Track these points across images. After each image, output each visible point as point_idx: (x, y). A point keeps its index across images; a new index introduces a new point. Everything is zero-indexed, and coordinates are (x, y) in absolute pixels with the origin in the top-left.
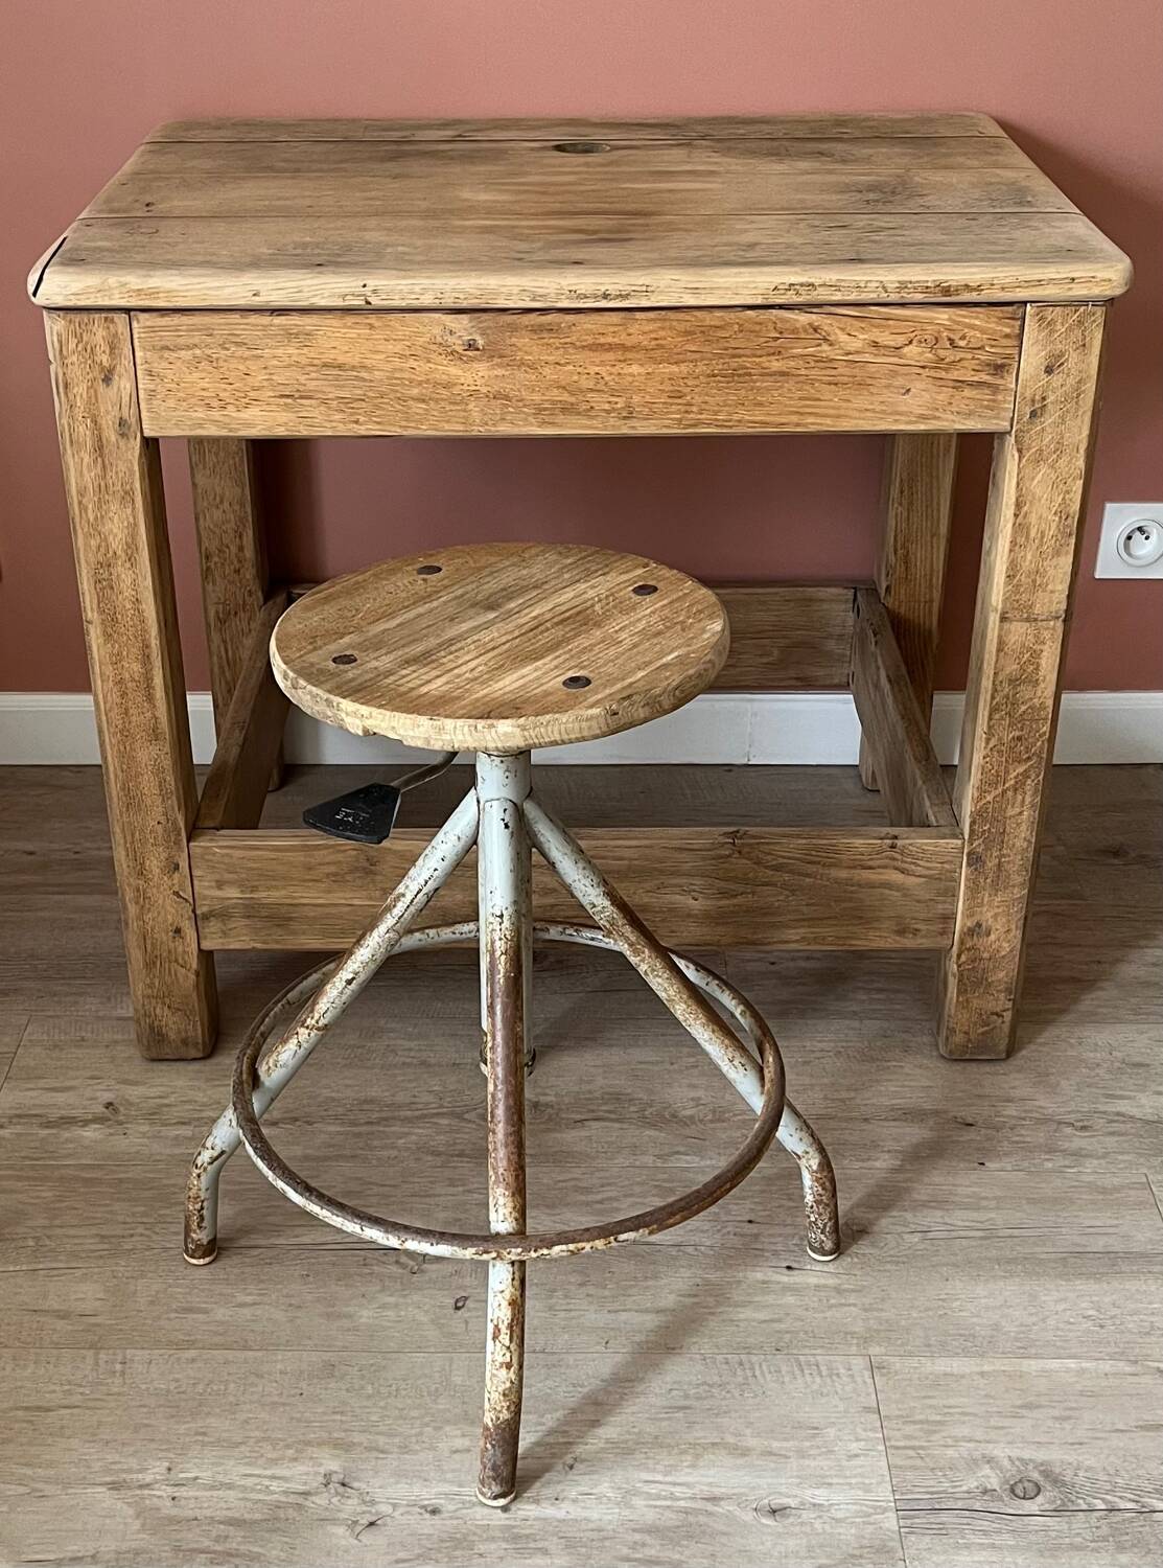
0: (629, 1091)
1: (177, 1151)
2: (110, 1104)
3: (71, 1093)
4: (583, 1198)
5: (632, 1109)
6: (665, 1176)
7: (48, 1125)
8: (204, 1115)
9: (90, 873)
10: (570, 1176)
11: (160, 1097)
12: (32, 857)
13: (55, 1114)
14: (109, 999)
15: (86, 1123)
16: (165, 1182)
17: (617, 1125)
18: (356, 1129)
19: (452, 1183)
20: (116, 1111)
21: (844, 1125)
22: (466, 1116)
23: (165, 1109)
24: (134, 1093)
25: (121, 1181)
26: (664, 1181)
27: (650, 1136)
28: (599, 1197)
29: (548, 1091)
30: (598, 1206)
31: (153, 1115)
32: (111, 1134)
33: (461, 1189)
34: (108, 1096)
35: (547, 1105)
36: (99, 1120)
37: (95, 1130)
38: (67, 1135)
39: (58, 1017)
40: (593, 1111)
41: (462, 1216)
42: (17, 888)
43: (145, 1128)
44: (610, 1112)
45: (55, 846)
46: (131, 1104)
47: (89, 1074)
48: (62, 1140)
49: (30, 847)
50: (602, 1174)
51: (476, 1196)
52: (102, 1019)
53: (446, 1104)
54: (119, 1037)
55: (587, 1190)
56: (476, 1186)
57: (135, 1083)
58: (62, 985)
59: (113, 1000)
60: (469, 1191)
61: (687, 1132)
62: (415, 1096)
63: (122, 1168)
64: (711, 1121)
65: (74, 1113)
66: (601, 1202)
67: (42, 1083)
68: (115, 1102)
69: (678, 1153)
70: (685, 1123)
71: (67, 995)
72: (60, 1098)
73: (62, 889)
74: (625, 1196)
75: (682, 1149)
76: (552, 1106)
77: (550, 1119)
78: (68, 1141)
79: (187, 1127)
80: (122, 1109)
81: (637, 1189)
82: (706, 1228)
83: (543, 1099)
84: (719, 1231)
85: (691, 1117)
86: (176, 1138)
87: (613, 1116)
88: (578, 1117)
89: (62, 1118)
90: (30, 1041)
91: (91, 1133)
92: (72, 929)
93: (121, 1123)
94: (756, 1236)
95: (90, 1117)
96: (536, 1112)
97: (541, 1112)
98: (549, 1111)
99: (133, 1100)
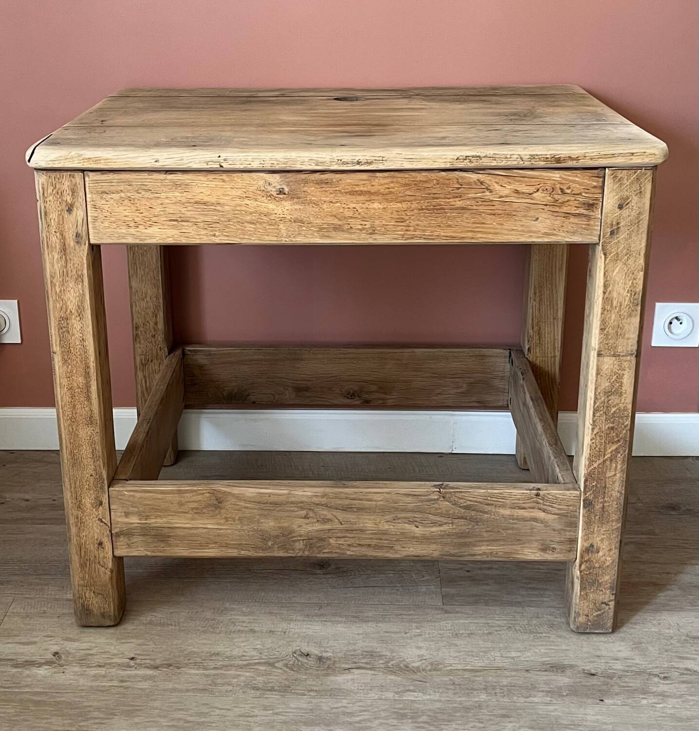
0: (378, 651)
3: (33, 646)
4: (348, 719)
5: (381, 662)
6: (401, 706)
7: (17, 666)
9: (60, 512)
10: (340, 705)
11: (87, 649)
13: (20, 659)
15: (40, 665)
16: (86, 704)
17: (372, 672)
19: (266, 708)
20: (60, 658)
22: (276, 665)
23: (90, 657)
24: (73, 647)
25: (59, 703)
26: (400, 709)
27: (392, 679)
28: (358, 719)
29: (328, 650)
31: (83, 661)
32: (55, 672)
33: (271, 712)
34: (55, 649)
35: (327, 658)
36: (49, 663)
37: (45, 669)
38: (27, 672)
39: (31, 599)
40: (356, 663)
43: (77, 669)
44: (367, 663)
46: (70, 654)
47: (46, 634)
48: (24, 675)
50: (361, 704)
51: (280, 717)
53: (264, 657)
55: (351, 714)
56: (280, 710)
57: (73, 640)
60: (276, 714)
61: (415, 677)
62: (245, 652)
65: (33, 659)
66: (359, 722)
67: (16, 639)
69: (409, 690)
70: (414, 671)
72: (26, 649)
73: (43, 522)
74: (376, 718)
75: (412, 688)
76: (331, 660)
77: (329, 668)
78: (28, 676)
80: (63, 656)
81: (383, 714)
83: (324, 655)
85: (418, 667)
86: (95, 675)
87: (368, 667)
88: (347, 666)
89: (25, 662)
90: (13, 613)
91: (42, 672)
92: (46, 545)
93: (61, 665)
95: (43, 661)
96: (320, 663)
97: (324, 663)
98: (328, 662)
99: (71, 651)
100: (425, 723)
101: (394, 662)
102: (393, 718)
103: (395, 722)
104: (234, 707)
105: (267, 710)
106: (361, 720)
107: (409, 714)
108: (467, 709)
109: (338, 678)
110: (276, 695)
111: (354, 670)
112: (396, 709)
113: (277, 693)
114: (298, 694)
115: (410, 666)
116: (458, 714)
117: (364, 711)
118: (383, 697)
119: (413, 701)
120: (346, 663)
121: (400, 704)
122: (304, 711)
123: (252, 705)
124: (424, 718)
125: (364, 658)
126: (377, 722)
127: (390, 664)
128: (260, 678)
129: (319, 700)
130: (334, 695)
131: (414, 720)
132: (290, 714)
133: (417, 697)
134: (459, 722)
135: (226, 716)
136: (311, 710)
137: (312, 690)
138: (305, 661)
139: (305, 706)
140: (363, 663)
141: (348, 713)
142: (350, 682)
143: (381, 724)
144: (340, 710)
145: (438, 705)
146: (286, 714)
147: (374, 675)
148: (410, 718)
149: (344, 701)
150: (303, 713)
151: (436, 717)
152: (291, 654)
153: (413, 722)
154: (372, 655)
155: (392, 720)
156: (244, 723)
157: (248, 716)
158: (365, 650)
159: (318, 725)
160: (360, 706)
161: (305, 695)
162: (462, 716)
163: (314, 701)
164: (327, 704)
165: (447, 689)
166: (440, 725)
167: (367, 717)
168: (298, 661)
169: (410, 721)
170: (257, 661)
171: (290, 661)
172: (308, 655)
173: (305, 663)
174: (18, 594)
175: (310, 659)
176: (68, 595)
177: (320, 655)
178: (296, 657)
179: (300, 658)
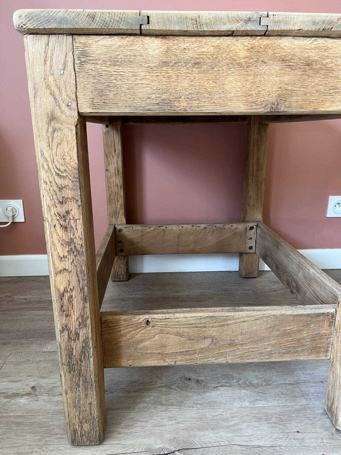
0: (231, 374)
1: (57, 408)
2: (34, 387)
3: (20, 383)
4: (226, 424)
5: (234, 381)
6: (256, 411)
7: (7, 397)
9: (43, 304)
10: (217, 413)
11: (54, 383)
12: (26, 300)
13: (10, 392)
14: (41, 345)
15: (22, 396)
16: (50, 423)
17: (231, 388)
18: (129, 395)
19: (170, 419)
20: (35, 390)
22: (172, 387)
23: (55, 388)
24: (43, 382)
25: (32, 423)
26: (256, 414)
27: (244, 393)
28: (232, 423)
29: (201, 375)
30: (233, 428)
32: (32, 401)
33: (174, 422)
34: (33, 384)
35: (202, 381)
36: (29, 394)
37: (25, 399)
38: (14, 401)
39: (21, 352)
40: (220, 383)
41: (177, 436)
42: (18, 309)
43: (46, 398)
44: (226, 382)
45: (34, 297)
46: (41, 386)
47: (28, 374)
48: (11, 403)
49: (26, 297)
50: (230, 412)
51: (181, 425)
52: (36, 352)
53: (163, 382)
54: (42, 359)
55: (226, 420)
56: (180, 420)
57: (45, 378)
58: (26, 340)
60: (178, 423)
61: (258, 390)
62: (151, 379)
63: (33, 417)
64: (266, 386)
65: (18, 391)
66: (233, 426)
67: (9, 379)
68: (36, 386)
69: (257, 400)
70: (256, 386)
71: (26, 344)
72: (15, 385)
73: (32, 309)
74: (243, 422)
75: (259, 398)
76: (204, 381)
77: (204, 387)
78: (14, 404)
80: (38, 389)
81: (247, 418)
82: (281, 437)
83: (200, 378)
84: (287, 438)
85: (257, 384)
87: (227, 385)
89: (13, 394)
90: (9, 362)
91: (23, 401)
92: (34, 321)
93: (36, 396)
94: (303, 439)
95: (25, 393)
96: (198, 384)
97: (201, 384)
98: (203, 383)
99: (43, 385)
100: (275, 423)
101: (242, 381)
102: (255, 421)
103: (256, 424)
104: (149, 419)
105: (172, 420)
106: (234, 424)
107: (263, 417)
108: (298, 411)
109: (211, 394)
110: (175, 408)
111: (220, 388)
112: (253, 414)
113: (176, 407)
114: (189, 407)
116: (294, 415)
117: (234, 417)
118: (243, 406)
119: (263, 408)
120: (214, 384)
121: (255, 410)
122: (195, 420)
123: (161, 417)
124: (274, 420)
126: (245, 424)
127: (240, 382)
128: (163, 397)
129: (203, 410)
130: (212, 406)
131: (268, 422)
132: (187, 423)
133: (264, 405)
134: (297, 421)
135: (145, 427)
136: (200, 418)
137: (198, 404)
138: (189, 383)
139: (195, 415)
140: (224, 382)
141: (224, 419)
142: (220, 397)
143: (248, 426)
144: (218, 417)
145: (279, 409)
146: (184, 423)
147: (233, 390)
148: (265, 421)
149: (220, 410)
150: (195, 421)
151: (281, 418)
152: (179, 379)
153: (268, 423)
154: (228, 377)
155: (254, 423)
156: (158, 431)
157: (160, 426)
158: (222, 374)
159: (207, 429)
160: (230, 414)
161: (193, 408)
162: (297, 416)
163: (200, 411)
164: (209, 413)
165: (280, 397)
166: (286, 424)
167: (237, 421)
168: (185, 383)
169: (266, 422)
170: (160, 385)
171: (180, 384)
172: (190, 379)
173: (189, 384)
174: (14, 350)
175: (191, 382)
176: (44, 349)
177: (197, 379)
178: (183, 381)
179: (185, 382)
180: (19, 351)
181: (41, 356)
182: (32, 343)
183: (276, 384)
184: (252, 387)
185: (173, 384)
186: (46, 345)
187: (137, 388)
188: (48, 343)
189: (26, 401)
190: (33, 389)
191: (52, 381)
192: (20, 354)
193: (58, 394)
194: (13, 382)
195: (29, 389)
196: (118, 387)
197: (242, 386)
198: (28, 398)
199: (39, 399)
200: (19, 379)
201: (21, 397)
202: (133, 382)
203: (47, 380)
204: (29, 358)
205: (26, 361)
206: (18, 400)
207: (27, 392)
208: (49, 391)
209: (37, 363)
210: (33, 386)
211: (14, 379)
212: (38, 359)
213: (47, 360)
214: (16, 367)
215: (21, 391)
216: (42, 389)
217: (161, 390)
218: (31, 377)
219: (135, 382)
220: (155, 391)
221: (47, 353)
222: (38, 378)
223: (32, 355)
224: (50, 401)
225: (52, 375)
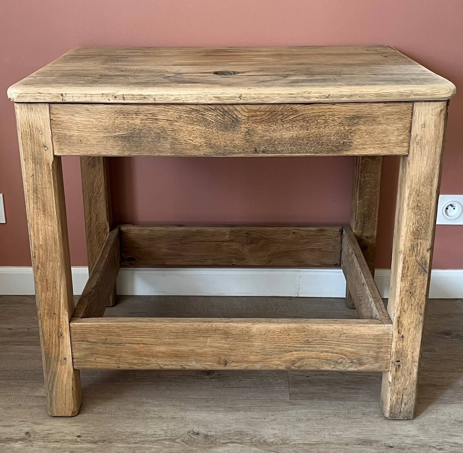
0: (246, 430)
2: (28, 433)
3: (12, 428)
5: (248, 438)
8: (66, 438)
9: (32, 337)
11: (49, 430)
12: (11, 331)
13: (3, 437)
14: (33, 388)
15: (17, 441)
17: (241, 445)
20: (30, 436)
21: (337, 446)
22: (177, 440)
23: (50, 435)
24: (38, 428)
29: (211, 430)
31: (46, 438)
32: (26, 446)
34: (27, 429)
35: (211, 436)
36: (22, 439)
37: (20, 444)
38: (8, 446)
39: (11, 395)
40: (230, 439)
43: (41, 443)
44: (238, 439)
45: (20, 326)
46: (37, 433)
47: (21, 420)
48: (5, 448)
53: (168, 435)
54: (35, 404)
57: (39, 424)
58: (15, 382)
59: (35, 388)
61: (271, 449)
62: (155, 432)
64: (281, 444)
65: (12, 436)
68: (30, 432)
70: (270, 445)
71: (16, 386)
72: (7, 430)
76: (213, 437)
77: (212, 442)
78: (8, 448)
79: (58, 443)
80: (32, 435)
83: (209, 433)
85: (273, 442)
86: (53, 448)
87: (239, 441)
88: (225, 441)
89: (7, 438)
91: (18, 445)
93: (31, 441)
95: (19, 438)
96: (206, 439)
97: (209, 439)
98: (212, 439)
99: (37, 431)
101: (256, 438)
109: (219, 449)
111: (229, 444)
115: (267, 441)
120: (224, 440)
125: (236, 436)
127: (253, 440)
140: (235, 439)
147: (243, 447)
152: (186, 432)
154: (241, 434)
168: (192, 438)
170: (164, 438)
171: (186, 438)
172: (198, 434)
173: (196, 439)
174: (3, 393)
175: (199, 436)
176: (37, 393)
177: (206, 434)
178: (190, 436)
179: (193, 436)
180: (9, 394)
181: (34, 401)
182: (22, 386)
183: (293, 444)
184: (265, 446)
185: (178, 438)
186: (38, 389)
187: (139, 439)
188: (41, 386)
189: (20, 445)
190: (27, 434)
191: (47, 428)
192: (10, 397)
193: (53, 441)
194: (5, 426)
195: (23, 435)
196: (117, 437)
197: (254, 443)
198: (22, 443)
199: (34, 445)
200: (12, 424)
201: (15, 442)
202: (134, 433)
203: (41, 427)
204: (21, 403)
205: (18, 406)
206: (13, 445)
207: (21, 437)
208: (44, 437)
209: (30, 408)
210: (27, 431)
211: (6, 424)
212: (30, 404)
213: (40, 406)
214: (7, 411)
215: (14, 436)
216: (37, 435)
217: (163, 443)
218: (24, 423)
219: (137, 433)
220: (157, 444)
221: (41, 398)
222: (32, 423)
223: (24, 399)
224: (45, 447)
225: (47, 422)
